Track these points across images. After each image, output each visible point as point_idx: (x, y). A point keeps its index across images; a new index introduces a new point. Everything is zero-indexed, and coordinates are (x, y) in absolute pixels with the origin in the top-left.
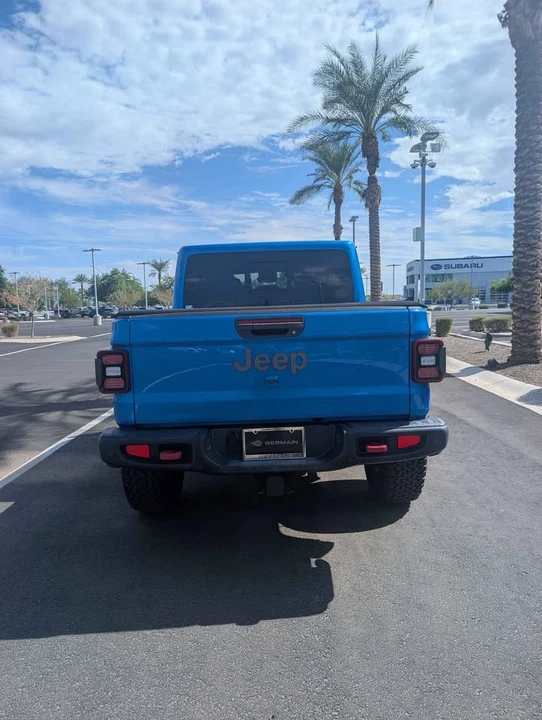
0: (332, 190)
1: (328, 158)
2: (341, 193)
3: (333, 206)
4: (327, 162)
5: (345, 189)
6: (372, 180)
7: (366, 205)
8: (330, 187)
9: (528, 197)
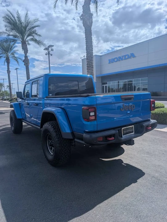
0: (5, 59)
1: (3, 47)
2: (9, 60)
3: (6, 64)
4: (3, 48)
5: (10, 58)
6: (26, 57)
7: (25, 65)
8: (5, 57)
9: (90, 67)
